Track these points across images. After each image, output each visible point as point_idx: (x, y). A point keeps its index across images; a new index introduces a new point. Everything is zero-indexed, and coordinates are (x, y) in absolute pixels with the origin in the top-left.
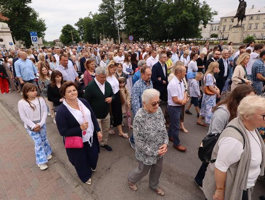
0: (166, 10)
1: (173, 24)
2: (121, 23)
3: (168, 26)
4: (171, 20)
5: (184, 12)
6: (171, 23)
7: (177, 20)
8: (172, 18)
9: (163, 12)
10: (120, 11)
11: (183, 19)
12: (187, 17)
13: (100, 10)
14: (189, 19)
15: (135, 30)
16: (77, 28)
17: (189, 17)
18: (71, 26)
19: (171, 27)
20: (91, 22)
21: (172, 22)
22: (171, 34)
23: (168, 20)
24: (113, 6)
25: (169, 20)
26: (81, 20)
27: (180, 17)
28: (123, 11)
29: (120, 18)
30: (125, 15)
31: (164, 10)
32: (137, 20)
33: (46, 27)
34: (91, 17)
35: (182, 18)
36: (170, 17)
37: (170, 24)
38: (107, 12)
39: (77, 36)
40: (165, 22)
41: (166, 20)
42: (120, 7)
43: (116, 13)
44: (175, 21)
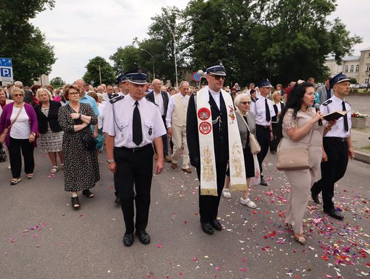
0: (266, 32)
1: (280, 57)
2: (185, 55)
3: (270, 61)
4: (275, 50)
5: (300, 36)
6: (275, 55)
7: (286, 50)
8: (277, 47)
9: (261, 37)
10: (183, 39)
11: (298, 48)
12: (305, 45)
13: (150, 34)
14: (309, 47)
16: (112, 63)
17: (309, 44)
18: (102, 60)
19: (274, 61)
20: (135, 54)
21: (277, 53)
22: (274, 75)
23: (269, 49)
24: (173, 28)
25: (271, 50)
26: (120, 50)
27: (292, 44)
28: (190, 35)
29: (184, 46)
30: (195, 41)
31: (262, 33)
32: (213, 49)
33: (55, 57)
34: (137, 46)
35: (295, 46)
36: (273, 44)
37: (274, 57)
38: (162, 37)
39: (111, 75)
40: (264, 54)
41: (266, 50)
42: (184, 30)
43: (177, 39)
44: (283, 52)
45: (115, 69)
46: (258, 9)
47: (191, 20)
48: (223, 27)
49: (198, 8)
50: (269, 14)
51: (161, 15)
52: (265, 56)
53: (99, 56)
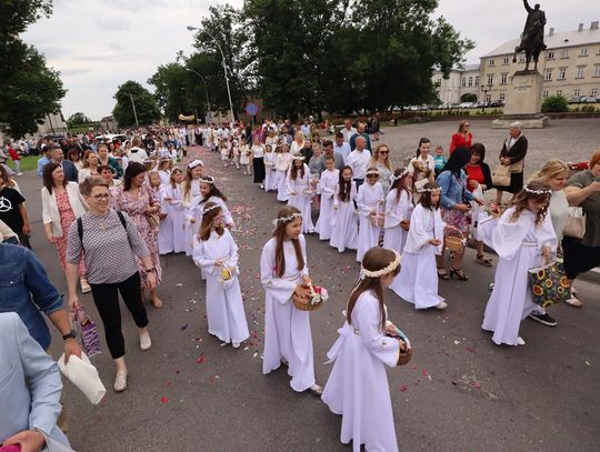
0: (350, 39)
1: (369, 73)
2: (248, 74)
3: (357, 79)
4: (362, 63)
5: (394, 43)
6: (364, 71)
7: (377, 62)
8: (365, 60)
10: (245, 46)
11: (391, 59)
12: (399, 54)
13: (197, 46)
14: (406, 57)
15: (279, 89)
17: (405, 53)
18: (137, 85)
19: (362, 79)
21: (365, 67)
23: (355, 62)
24: (228, 35)
25: (358, 64)
26: (161, 70)
27: (383, 54)
28: (253, 45)
29: (246, 61)
30: (260, 54)
31: (346, 40)
34: (183, 63)
35: (388, 56)
36: (361, 56)
37: (361, 73)
38: (214, 51)
40: (349, 69)
41: (352, 63)
42: (243, 38)
43: (236, 51)
44: (373, 66)
45: (157, 97)
46: (340, 7)
47: (252, 24)
48: (296, 34)
49: (259, 7)
50: (354, 14)
51: (209, 18)
52: (352, 71)
53: (133, 80)
